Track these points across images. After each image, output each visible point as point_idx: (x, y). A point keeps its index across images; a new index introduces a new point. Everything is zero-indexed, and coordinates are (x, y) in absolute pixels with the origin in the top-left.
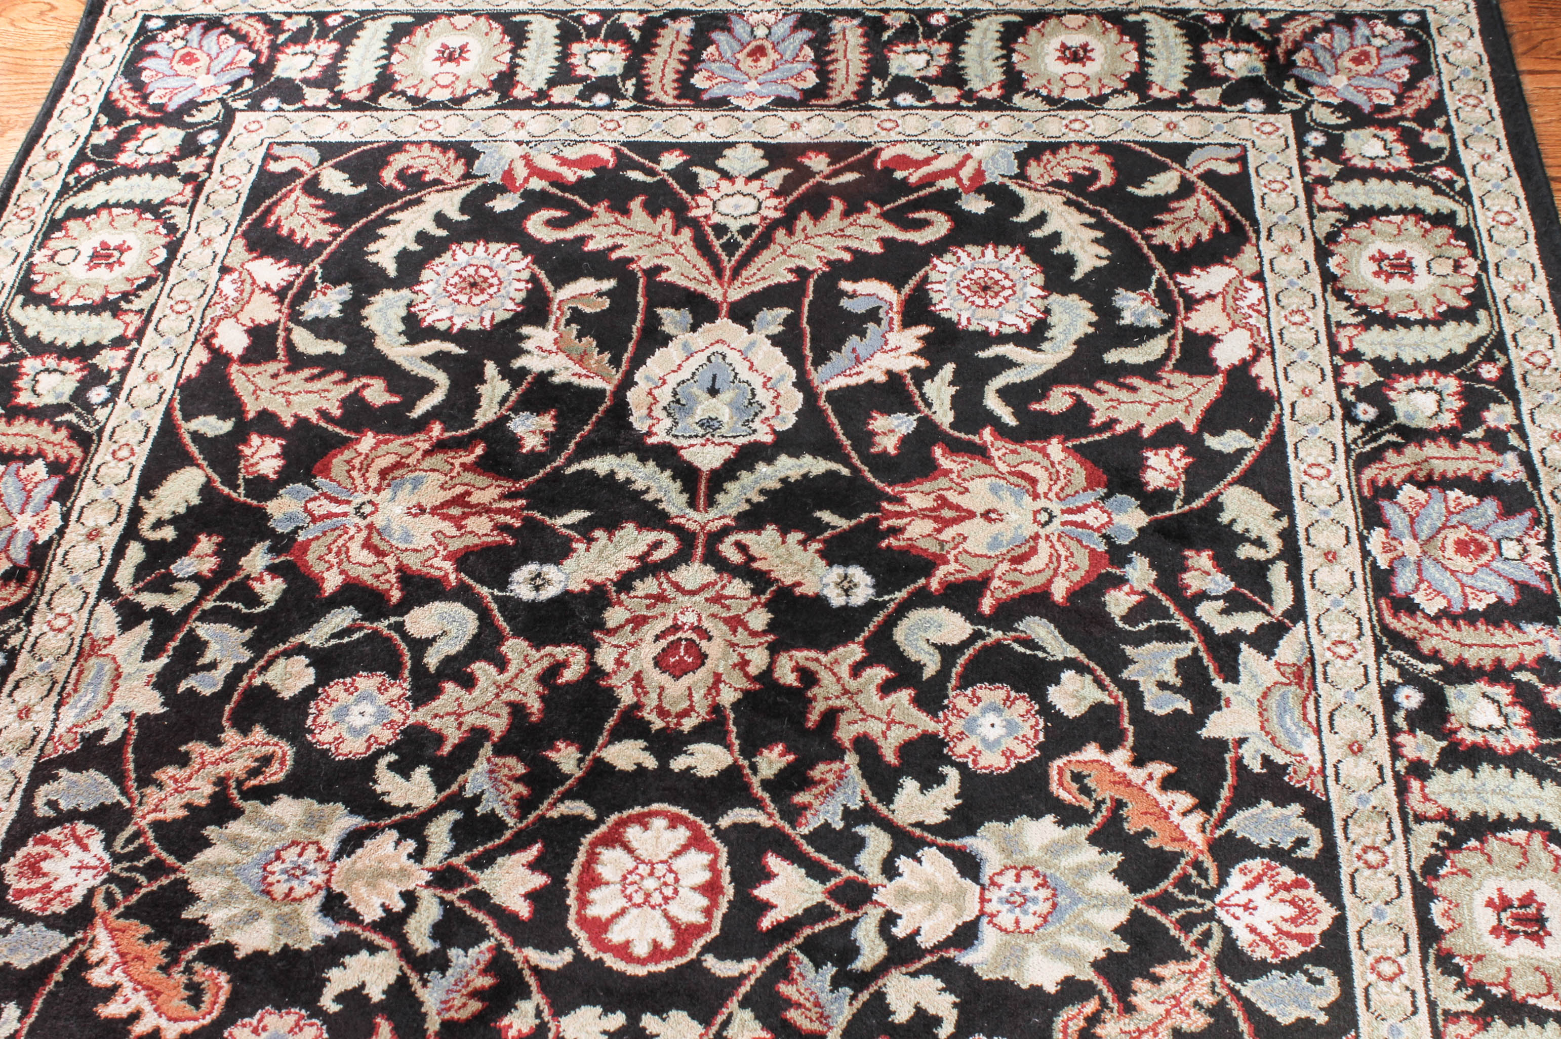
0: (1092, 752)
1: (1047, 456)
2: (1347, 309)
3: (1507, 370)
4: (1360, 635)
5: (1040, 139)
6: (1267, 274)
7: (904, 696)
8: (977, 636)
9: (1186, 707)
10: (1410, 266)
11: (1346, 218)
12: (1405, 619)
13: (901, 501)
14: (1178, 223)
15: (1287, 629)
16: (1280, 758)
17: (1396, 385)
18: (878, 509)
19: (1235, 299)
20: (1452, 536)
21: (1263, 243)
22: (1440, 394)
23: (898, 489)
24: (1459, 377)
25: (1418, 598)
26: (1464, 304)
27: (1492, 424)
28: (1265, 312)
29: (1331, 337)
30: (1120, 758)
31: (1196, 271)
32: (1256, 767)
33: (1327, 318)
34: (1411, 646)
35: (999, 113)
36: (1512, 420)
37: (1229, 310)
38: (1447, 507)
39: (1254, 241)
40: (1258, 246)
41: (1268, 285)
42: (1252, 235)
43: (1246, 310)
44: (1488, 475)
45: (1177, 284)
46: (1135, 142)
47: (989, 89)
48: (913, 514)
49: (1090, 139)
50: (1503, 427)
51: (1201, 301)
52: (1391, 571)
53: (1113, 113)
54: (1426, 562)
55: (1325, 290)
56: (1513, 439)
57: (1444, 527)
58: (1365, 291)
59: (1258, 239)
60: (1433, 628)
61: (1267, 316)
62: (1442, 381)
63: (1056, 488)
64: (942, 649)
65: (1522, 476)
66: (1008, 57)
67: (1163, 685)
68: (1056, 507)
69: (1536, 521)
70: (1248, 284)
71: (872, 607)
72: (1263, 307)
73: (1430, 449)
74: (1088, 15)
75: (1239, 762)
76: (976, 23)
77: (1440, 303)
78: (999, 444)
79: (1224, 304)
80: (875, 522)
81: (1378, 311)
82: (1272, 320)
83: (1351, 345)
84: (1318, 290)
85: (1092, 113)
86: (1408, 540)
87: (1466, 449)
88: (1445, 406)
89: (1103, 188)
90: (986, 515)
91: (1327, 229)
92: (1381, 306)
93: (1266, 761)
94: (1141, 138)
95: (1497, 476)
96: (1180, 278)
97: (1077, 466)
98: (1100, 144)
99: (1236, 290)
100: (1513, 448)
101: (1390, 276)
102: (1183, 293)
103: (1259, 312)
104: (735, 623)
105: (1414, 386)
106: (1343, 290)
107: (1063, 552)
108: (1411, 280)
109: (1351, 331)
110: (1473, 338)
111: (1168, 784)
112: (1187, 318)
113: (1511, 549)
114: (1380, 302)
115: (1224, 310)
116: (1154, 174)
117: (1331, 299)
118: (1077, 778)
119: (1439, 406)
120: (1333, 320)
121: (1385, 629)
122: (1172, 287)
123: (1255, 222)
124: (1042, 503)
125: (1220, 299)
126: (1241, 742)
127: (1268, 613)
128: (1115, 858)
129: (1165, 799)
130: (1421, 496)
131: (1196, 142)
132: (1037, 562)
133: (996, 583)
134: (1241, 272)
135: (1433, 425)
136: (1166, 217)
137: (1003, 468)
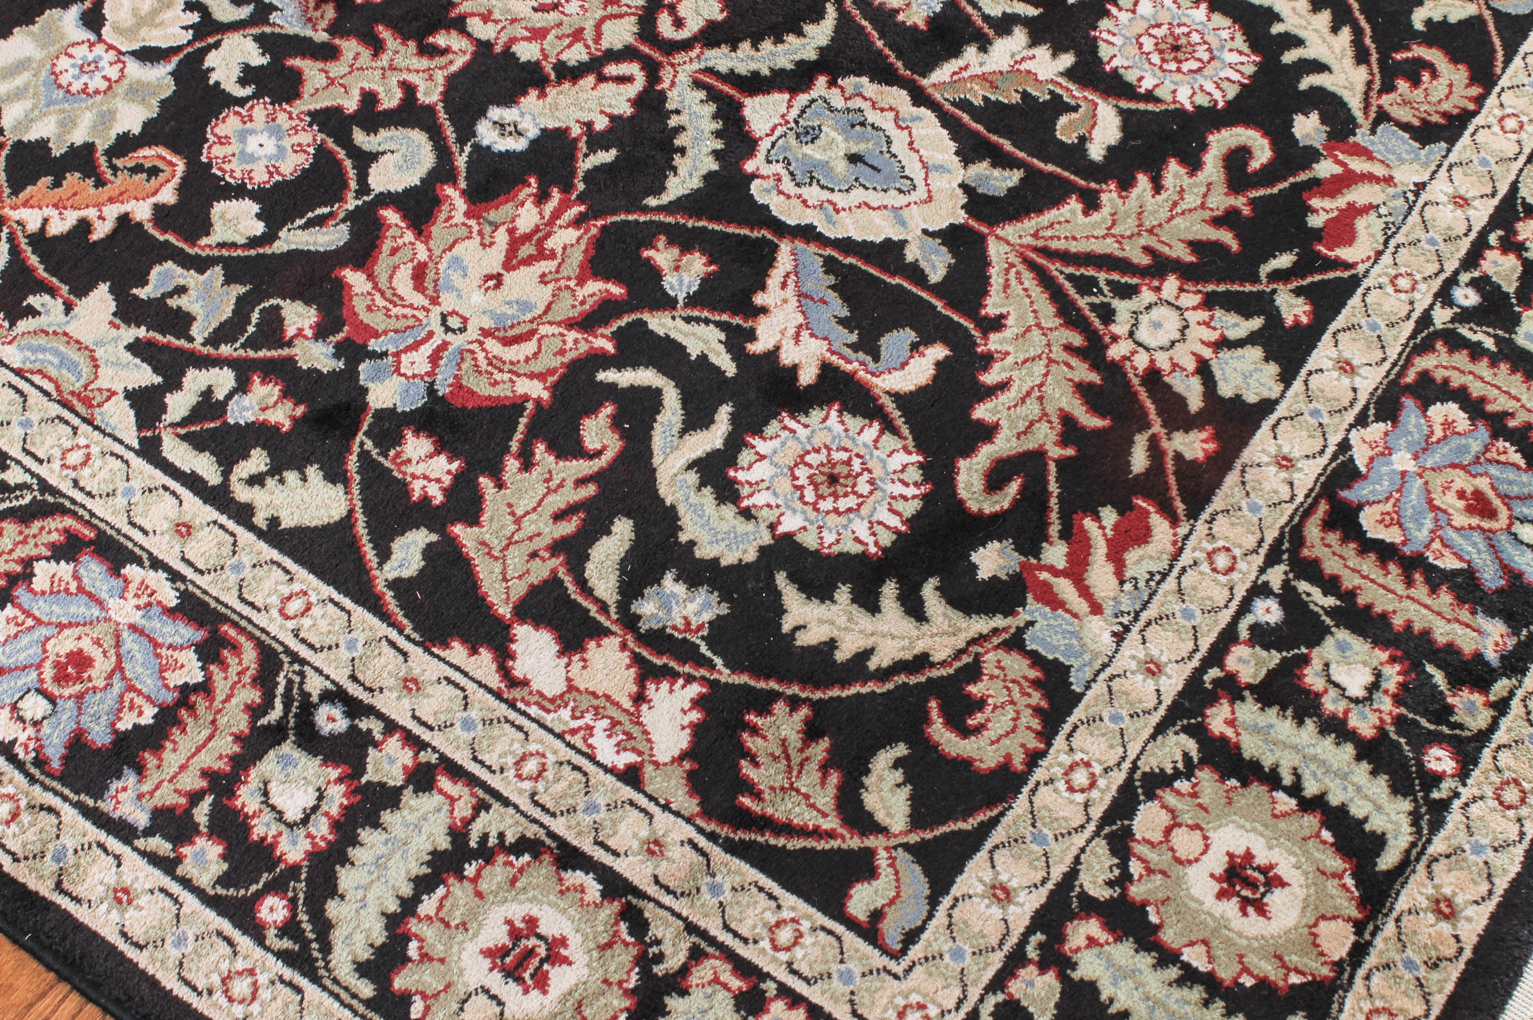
0: (168, 196)
1: (532, 376)
2: (501, 836)
3: (256, 932)
4: (76, 483)
5: (1079, 713)
6: (628, 792)
7: (351, 105)
8: (364, 188)
9: (143, 293)
10: (513, 973)
11: (659, 970)
12: (55, 537)
13: (577, 223)
14: (796, 758)
15: (140, 427)
16: (23, 325)
17: (343, 788)
18: (581, 199)
19: (615, 723)
20: (101, 666)
21: (689, 831)
22: (291, 826)
23: (594, 231)
24: (294, 871)
25: (64, 569)
26: (399, 983)
27: (201, 842)
28: (568, 737)
29: (472, 780)
30: (142, 212)
31: (695, 716)
32: (33, 300)
33: (506, 802)
34: (24, 516)
35: (1167, 701)
36: (186, 869)
37: (602, 702)
38: (139, 693)
39: (699, 822)
40: (689, 820)
41: (609, 779)
42: (711, 827)
43: (588, 719)
44: (140, 770)
45: (690, 679)
46: (994, 822)
47: (1231, 723)
48: (551, 222)
49: (1039, 774)
50: (186, 850)
51: (641, 682)
52: (115, 570)
53: (1079, 840)
54: (96, 612)
55: (551, 835)
56: (159, 844)
57: (119, 667)
58: (513, 881)
59: (701, 831)
60: (22, 552)
61: (560, 736)
62: (305, 845)
63: (481, 356)
64: (374, 157)
65: (106, 806)
66: (1295, 790)
67: (181, 290)
68: (457, 341)
69: (40, 762)
70: (631, 758)
71: (466, 133)
72: (577, 740)
73: (225, 745)
74: (1338, 966)
75: (52, 292)
76: (1406, 805)
77: (425, 957)
78: (583, 347)
79: (617, 704)
80: (567, 188)
81: (470, 870)
82: (550, 738)
83: (441, 792)
84: (559, 826)
85: (1097, 812)
86: (137, 617)
87: (192, 781)
88: (268, 816)
89: (928, 722)
90: (498, 279)
91: (656, 930)
92: (475, 880)
93: (32, 312)
94: (998, 835)
95: (130, 778)
96: (695, 689)
97: (495, 392)
98: (1021, 779)
99: (630, 736)
100: (149, 832)
101: (515, 935)
102: (671, 675)
103: (574, 732)
104: (538, 34)
105: (325, 808)
106: (536, 856)
107: (395, 311)
108: (488, 953)
109: (463, 809)
110: (337, 936)
111: (84, 226)
112: (624, 646)
113: (33, 706)
114: (483, 886)
115: (608, 697)
116: (912, 798)
117: (533, 831)
118: (154, 172)
119: (273, 808)
120: (496, 806)
121: (64, 511)
122: (687, 669)
123: (732, 848)
124: (473, 333)
125: (627, 704)
126: (68, 308)
127: (173, 425)
128: (57, 151)
129: (72, 218)
130: (176, 679)
131: (947, 902)
132: (403, 283)
133: (409, 236)
134: (656, 764)
135: (254, 775)
136: (820, 749)
137: (545, 330)
